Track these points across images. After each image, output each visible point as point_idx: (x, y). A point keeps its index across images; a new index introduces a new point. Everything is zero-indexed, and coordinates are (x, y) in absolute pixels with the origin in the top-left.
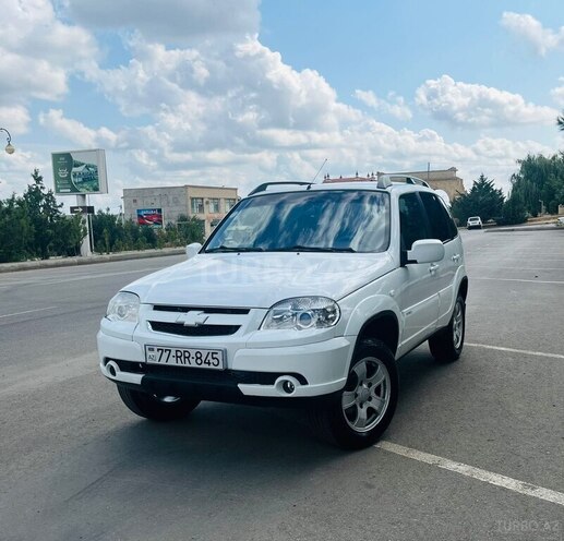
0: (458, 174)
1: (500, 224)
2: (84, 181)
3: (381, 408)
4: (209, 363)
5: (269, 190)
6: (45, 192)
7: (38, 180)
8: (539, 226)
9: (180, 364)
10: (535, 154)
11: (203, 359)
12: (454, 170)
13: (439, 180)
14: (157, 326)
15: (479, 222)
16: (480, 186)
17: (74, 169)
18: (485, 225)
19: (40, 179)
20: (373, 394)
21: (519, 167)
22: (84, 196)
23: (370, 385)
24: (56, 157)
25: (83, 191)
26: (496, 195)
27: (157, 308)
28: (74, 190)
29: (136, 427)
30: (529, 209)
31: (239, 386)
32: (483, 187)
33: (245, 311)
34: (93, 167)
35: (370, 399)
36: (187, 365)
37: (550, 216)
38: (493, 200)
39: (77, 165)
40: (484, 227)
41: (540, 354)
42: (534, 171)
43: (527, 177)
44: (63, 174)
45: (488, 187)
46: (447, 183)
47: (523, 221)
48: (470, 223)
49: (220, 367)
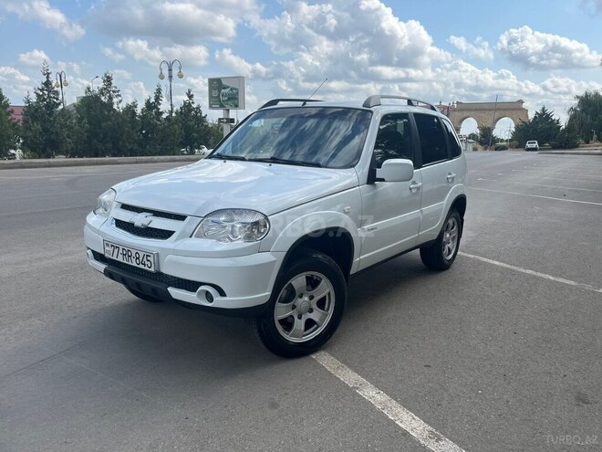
0: (524, 105)
1: (554, 147)
2: (229, 99)
3: (322, 320)
4: (144, 265)
5: (281, 104)
6: (194, 106)
7: (191, 97)
8: (587, 151)
9: (125, 262)
10: (592, 91)
11: (141, 259)
12: (521, 102)
13: (507, 110)
15: (536, 145)
16: (541, 115)
17: (223, 91)
18: (542, 148)
19: (192, 96)
20: (315, 306)
21: (577, 102)
22: (228, 110)
23: (311, 298)
24: (211, 81)
25: (228, 107)
26: (555, 124)
27: (125, 207)
28: (222, 106)
29: (129, 305)
30: (582, 137)
31: (170, 289)
32: (544, 117)
33: (181, 218)
34: (236, 89)
35: (311, 311)
36: (130, 263)
37: (599, 144)
38: (550, 128)
39: (225, 88)
40: (540, 149)
41: (529, 272)
42: (590, 106)
43: (583, 111)
44: (215, 93)
45: (548, 117)
46: (514, 112)
47: (575, 146)
48: (529, 146)
49: (152, 269)
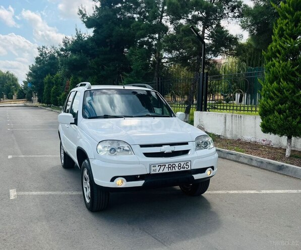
4: (184, 168)
9: (170, 171)
11: (182, 166)
14: (147, 155)
27: (142, 146)
33: (187, 143)
36: (174, 170)
49: (189, 169)
